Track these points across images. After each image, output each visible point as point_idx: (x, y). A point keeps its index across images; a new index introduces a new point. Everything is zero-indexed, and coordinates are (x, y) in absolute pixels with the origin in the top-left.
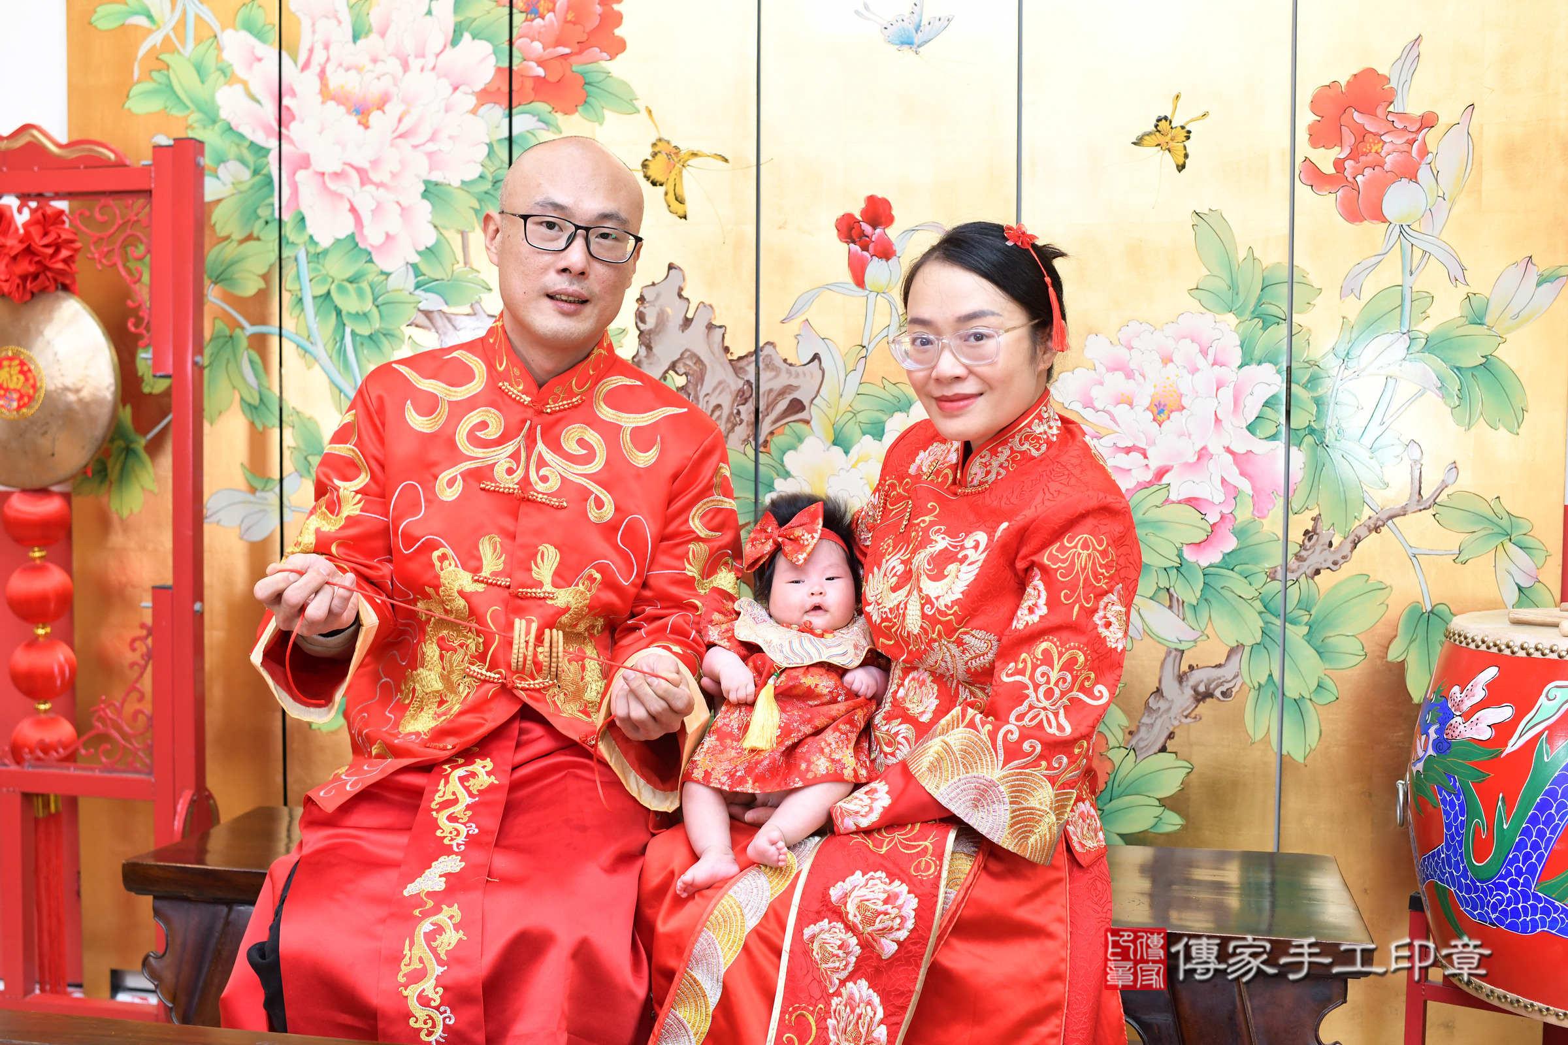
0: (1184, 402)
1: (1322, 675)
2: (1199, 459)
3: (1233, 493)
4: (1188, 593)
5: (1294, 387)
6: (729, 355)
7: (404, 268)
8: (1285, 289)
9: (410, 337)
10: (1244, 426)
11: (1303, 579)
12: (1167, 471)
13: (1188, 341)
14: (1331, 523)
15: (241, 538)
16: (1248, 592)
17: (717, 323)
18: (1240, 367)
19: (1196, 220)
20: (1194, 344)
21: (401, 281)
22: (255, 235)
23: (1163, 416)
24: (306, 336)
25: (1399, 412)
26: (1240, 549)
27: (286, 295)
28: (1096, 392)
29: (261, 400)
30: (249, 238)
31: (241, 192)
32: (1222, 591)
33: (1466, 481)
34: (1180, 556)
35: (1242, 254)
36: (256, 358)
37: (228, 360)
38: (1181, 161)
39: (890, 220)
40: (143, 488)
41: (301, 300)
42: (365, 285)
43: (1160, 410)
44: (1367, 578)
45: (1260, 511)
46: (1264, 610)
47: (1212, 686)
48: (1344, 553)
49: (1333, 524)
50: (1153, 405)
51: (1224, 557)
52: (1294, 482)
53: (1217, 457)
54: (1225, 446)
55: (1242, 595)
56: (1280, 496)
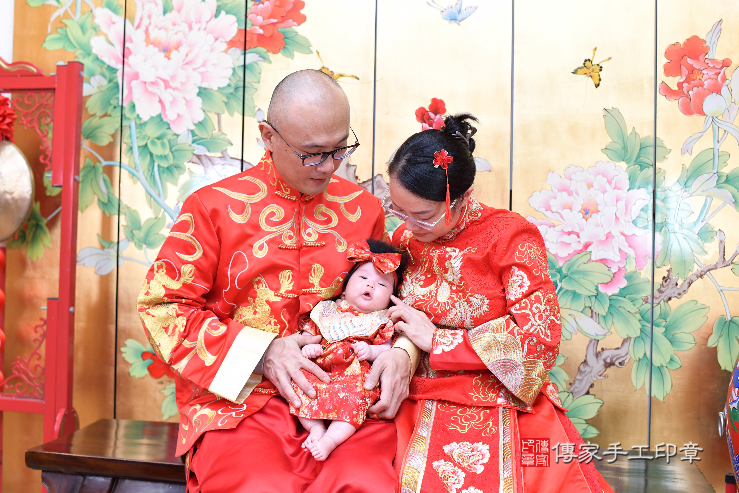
0: (600, 208)
1: (673, 354)
2: (607, 238)
3: (625, 256)
4: (602, 310)
5: (657, 202)
6: (358, 181)
7: (186, 132)
8: (652, 149)
9: (189, 168)
10: (631, 221)
11: (662, 302)
12: (590, 245)
13: (601, 176)
14: (677, 273)
15: (96, 273)
16: (633, 309)
17: (352, 163)
18: (629, 190)
19: (605, 113)
20: (604, 178)
21: (185, 139)
22: (109, 113)
23: (588, 216)
24: (133, 166)
25: (713, 215)
26: (628, 286)
27: (124, 146)
28: (552, 203)
29: (109, 200)
30: (106, 115)
31: (101, 91)
32: (620, 309)
34: (597, 289)
35: (629, 131)
36: (107, 178)
37: (92, 179)
38: (597, 82)
39: (443, 110)
40: (45, 246)
41: (131, 148)
42: (166, 141)
43: (586, 212)
44: (695, 302)
45: (639, 266)
46: (641, 319)
47: (614, 359)
48: (684, 289)
49: (678, 274)
50: (582, 210)
51: (620, 291)
52: (657, 251)
53: (616, 237)
54: (621, 232)
55: (630, 311)
56: (650, 258)
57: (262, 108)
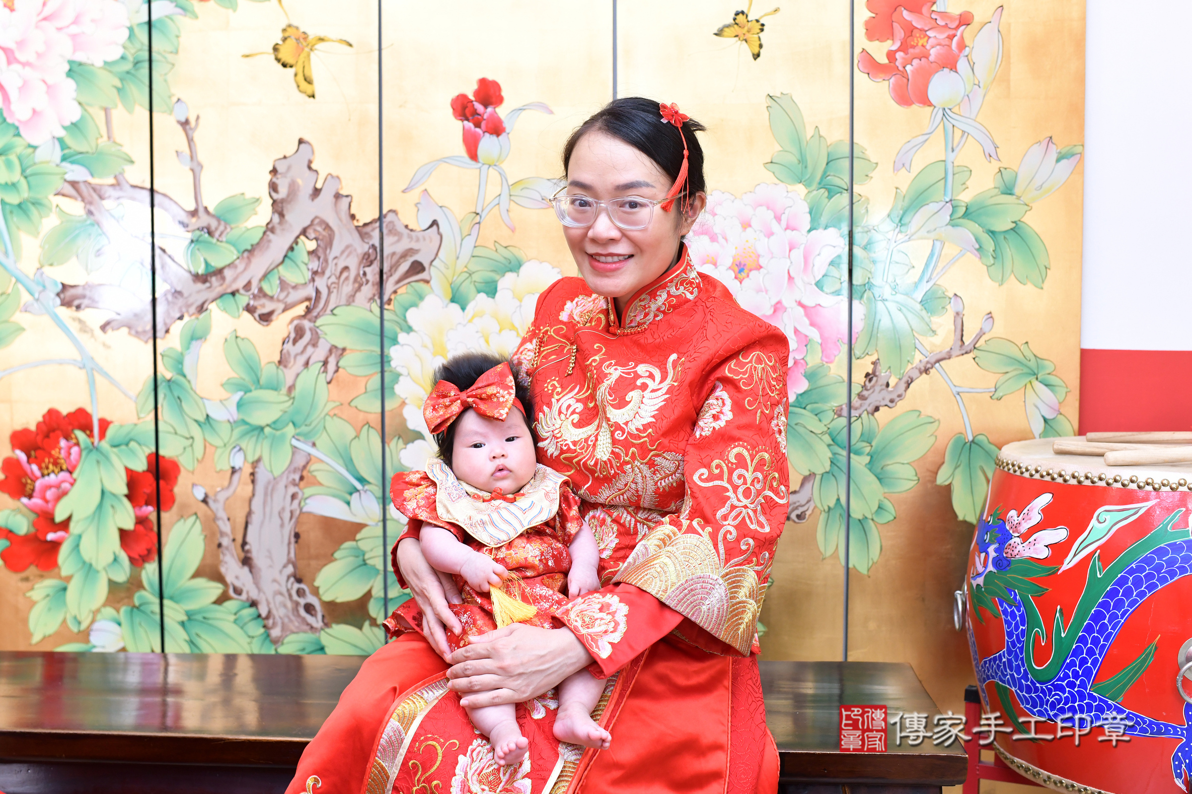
0: (762, 262)
1: (882, 498)
2: (775, 311)
3: (804, 340)
5: (856, 249)
6: (355, 222)
7: (50, 142)
8: (846, 163)
9: (57, 206)
10: (813, 282)
11: (864, 415)
13: (764, 208)
14: (888, 366)
16: (819, 428)
17: (343, 192)
18: (809, 231)
19: (770, 102)
20: (770, 211)
21: (48, 154)
23: (743, 275)
25: (944, 271)
26: (811, 390)
32: (798, 428)
33: (999, 329)
35: (810, 132)
38: (756, 51)
39: (500, 100)
42: (13, 158)
43: (741, 269)
44: (918, 413)
45: (827, 357)
46: (831, 442)
48: (899, 393)
49: (890, 367)
50: (734, 265)
51: (797, 398)
52: (856, 331)
53: (790, 310)
54: (798, 300)
55: (813, 430)
56: (844, 343)
57: (183, 98)
